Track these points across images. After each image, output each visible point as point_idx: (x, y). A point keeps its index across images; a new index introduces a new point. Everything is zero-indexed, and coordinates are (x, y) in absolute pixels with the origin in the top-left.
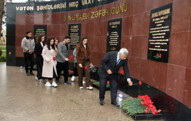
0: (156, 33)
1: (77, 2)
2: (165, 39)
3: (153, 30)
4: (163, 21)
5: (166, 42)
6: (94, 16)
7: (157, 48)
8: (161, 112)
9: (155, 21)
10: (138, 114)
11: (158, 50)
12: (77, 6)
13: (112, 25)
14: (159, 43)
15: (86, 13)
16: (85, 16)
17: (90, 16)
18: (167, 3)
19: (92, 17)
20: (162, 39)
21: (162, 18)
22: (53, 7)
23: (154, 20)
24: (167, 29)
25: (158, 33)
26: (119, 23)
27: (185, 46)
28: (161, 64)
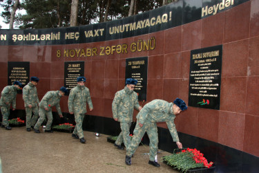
0: (201, 77)
1: (78, 33)
2: (213, 83)
3: (196, 73)
4: (210, 64)
5: (215, 87)
6: (104, 52)
7: (203, 93)
8: (213, 165)
9: (197, 64)
10: (191, 169)
11: (204, 95)
12: (77, 38)
13: (132, 65)
14: (205, 88)
15: (91, 47)
16: (90, 52)
17: (98, 52)
18: (214, 44)
19: (101, 54)
20: (210, 83)
21: (208, 60)
22: (39, 37)
23: (196, 62)
24: (216, 72)
25: (204, 76)
26: (143, 62)
27: (243, 92)
28: (209, 111)
